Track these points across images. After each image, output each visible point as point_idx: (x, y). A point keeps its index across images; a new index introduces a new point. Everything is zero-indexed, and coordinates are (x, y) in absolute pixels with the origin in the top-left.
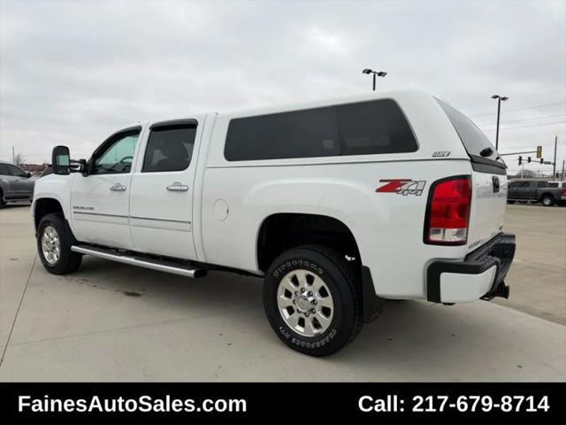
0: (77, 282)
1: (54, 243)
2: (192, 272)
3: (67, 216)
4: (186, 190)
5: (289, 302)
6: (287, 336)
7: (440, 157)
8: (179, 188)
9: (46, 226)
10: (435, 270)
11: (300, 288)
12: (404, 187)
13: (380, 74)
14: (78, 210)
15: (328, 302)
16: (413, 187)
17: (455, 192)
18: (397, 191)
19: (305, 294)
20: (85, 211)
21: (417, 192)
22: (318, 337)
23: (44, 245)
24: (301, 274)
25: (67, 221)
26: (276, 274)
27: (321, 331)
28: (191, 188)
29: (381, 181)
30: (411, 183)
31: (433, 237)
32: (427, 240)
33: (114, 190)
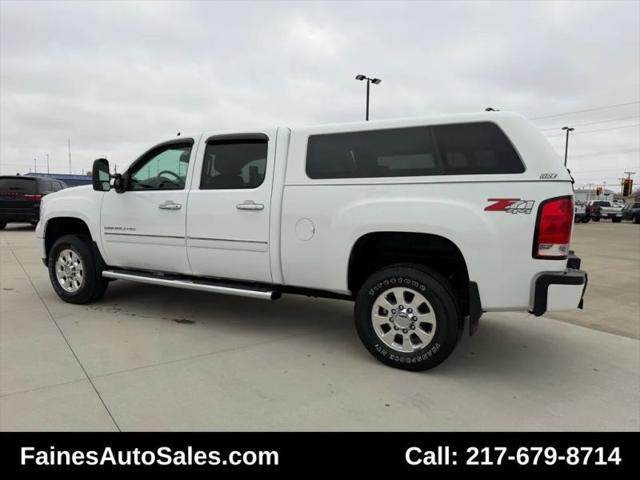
0: (108, 310)
1: (74, 269)
2: (269, 294)
3: (95, 237)
4: (261, 209)
5: (385, 320)
6: (384, 353)
7: (547, 178)
8: (253, 206)
9: (62, 250)
10: (543, 283)
11: (397, 305)
12: (513, 206)
13: (374, 81)
14: (111, 231)
15: (430, 318)
16: (522, 206)
17: (560, 211)
18: (506, 210)
19: (404, 311)
20: (120, 232)
21: (526, 211)
22: (419, 352)
23: (59, 271)
24: (399, 292)
25: (95, 243)
26: (372, 292)
27: (421, 346)
28: (267, 207)
29: (489, 200)
30: (519, 202)
31: (542, 252)
32: (535, 255)
33: (163, 208)
